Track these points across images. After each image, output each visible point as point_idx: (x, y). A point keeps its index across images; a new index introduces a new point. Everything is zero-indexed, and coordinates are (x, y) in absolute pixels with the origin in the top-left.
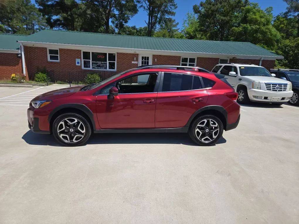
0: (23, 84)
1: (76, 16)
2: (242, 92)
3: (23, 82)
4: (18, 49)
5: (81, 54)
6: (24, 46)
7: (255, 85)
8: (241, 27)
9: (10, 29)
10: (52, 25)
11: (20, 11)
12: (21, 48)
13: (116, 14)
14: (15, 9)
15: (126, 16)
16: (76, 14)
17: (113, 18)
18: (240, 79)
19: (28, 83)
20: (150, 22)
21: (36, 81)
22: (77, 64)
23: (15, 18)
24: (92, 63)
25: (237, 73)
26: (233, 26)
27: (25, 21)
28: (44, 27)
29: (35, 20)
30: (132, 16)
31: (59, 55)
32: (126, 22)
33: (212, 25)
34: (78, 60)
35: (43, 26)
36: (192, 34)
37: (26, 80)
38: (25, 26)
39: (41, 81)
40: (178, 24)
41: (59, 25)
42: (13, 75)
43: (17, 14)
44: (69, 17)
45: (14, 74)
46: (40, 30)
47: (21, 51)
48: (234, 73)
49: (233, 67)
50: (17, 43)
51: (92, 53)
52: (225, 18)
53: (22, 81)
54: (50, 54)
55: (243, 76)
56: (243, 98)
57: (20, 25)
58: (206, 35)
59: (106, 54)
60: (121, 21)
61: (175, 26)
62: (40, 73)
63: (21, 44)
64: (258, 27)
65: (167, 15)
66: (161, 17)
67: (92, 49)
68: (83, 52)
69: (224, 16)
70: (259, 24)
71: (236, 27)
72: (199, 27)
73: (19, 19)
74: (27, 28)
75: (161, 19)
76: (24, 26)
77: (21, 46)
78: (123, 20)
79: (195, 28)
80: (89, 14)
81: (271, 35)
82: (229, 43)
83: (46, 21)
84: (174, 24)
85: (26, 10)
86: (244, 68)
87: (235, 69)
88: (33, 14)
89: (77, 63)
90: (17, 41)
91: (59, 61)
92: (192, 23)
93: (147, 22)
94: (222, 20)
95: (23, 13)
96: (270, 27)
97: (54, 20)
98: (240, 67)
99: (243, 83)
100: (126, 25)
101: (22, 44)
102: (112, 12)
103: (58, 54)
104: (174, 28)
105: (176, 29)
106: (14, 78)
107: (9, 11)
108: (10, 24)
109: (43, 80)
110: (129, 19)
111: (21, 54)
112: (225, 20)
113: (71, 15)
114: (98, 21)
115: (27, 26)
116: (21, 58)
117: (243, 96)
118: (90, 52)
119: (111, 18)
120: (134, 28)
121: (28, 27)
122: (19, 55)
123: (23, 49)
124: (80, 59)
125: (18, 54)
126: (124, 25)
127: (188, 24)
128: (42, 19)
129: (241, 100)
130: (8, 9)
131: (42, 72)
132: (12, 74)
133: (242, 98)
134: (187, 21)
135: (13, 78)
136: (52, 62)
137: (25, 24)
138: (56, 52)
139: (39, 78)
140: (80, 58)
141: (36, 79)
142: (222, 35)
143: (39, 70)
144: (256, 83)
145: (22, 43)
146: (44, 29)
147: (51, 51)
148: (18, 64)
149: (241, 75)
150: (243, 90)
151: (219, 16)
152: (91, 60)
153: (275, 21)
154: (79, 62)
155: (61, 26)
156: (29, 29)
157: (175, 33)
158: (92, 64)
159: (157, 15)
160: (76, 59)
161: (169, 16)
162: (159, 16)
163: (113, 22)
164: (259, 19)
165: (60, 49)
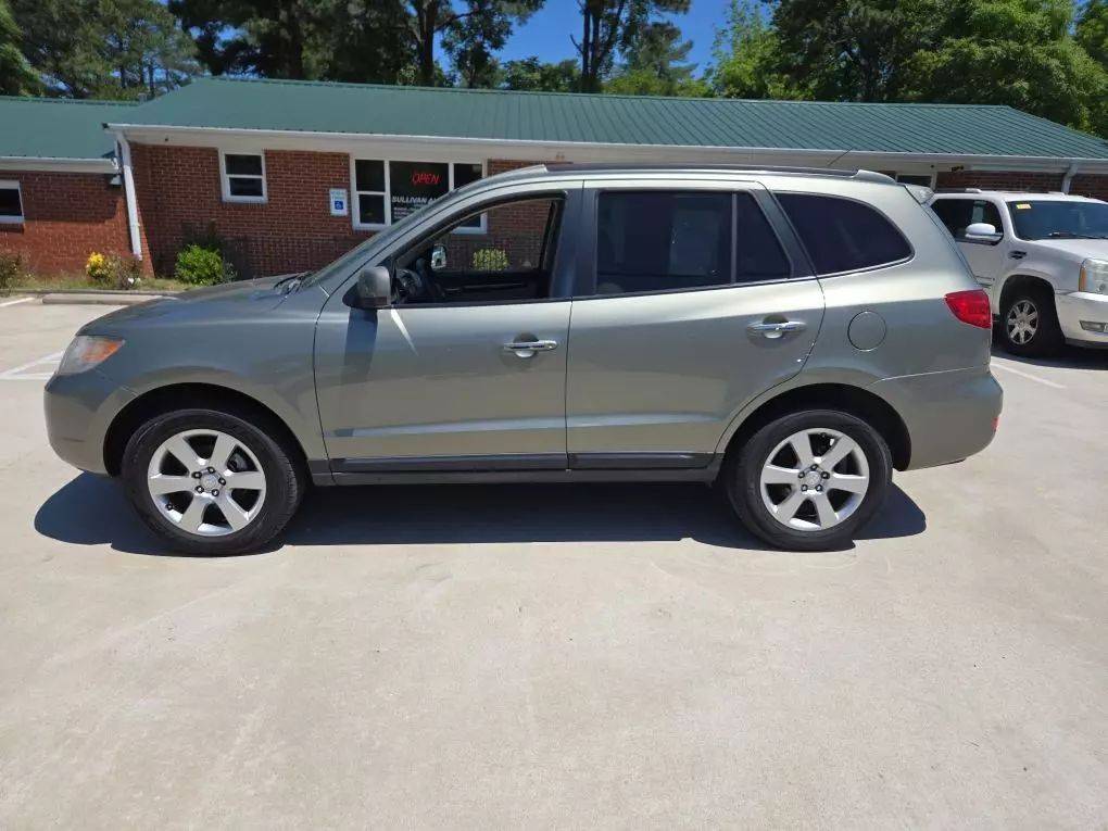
0: (137, 291)
1: (311, 27)
2: (1026, 309)
3: (133, 286)
4: (110, 155)
5: (348, 169)
6: (130, 144)
7: (1090, 277)
8: (949, 50)
9: (62, 85)
10: (219, 62)
11: (97, 14)
12: (120, 153)
13: (458, 13)
14: (78, 10)
15: (496, 20)
16: (310, 19)
17: (447, 30)
18: (1018, 255)
19: (153, 287)
20: (591, 40)
21: (182, 279)
22: (334, 212)
23: (80, 42)
24: (394, 205)
25: (1000, 228)
26: (916, 47)
27: (115, 53)
28: (184, 76)
29: (150, 48)
30: (523, 21)
31: (263, 178)
32: (497, 44)
33: (831, 45)
34: (336, 195)
35: (182, 69)
36: (748, 83)
37: (143, 279)
38: (116, 74)
39: (200, 278)
40: (690, 45)
41: (245, 63)
42: (96, 258)
43: (87, 26)
44: (284, 33)
45: (99, 255)
46: (171, 88)
47: (121, 166)
48: (990, 229)
49: (977, 205)
50: (107, 131)
51: (392, 164)
52: (885, 15)
53: (131, 280)
55: (1031, 239)
56: (1033, 331)
57: (99, 68)
58: (803, 87)
59: (446, 166)
60: (479, 39)
61: (680, 55)
62: (196, 249)
63: (120, 137)
64: (1014, 45)
65: (655, 10)
66: (631, 19)
67: (390, 148)
68: (358, 163)
69: (882, 8)
70: (1020, 37)
71: (927, 48)
72: (776, 54)
73: (95, 46)
74: (123, 80)
75: (632, 28)
76: (111, 74)
77: (119, 145)
78: (487, 36)
79: (762, 59)
80: (356, 17)
81: (1071, 78)
82: (926, 110)
83: (194, 50)
84: (676, 45)
85: (118, 13)
86: (1028, 206)
87: (991, 213)
88: (144, 27)
89: (333, 206)
90: (105, 126)
91: (263, 199)
92: (748, 41)
93: (580, 40)
94: (873, 22)
95: (110, 23)
96: (1066, 44)
97: (225, 44)
98: (1011, 205)
99: (1028, 270)
100: (495, 54)
101: (125, 136)
102: (444, 7)
103: (260, 174)
104: (673, 65)
105: (683, 65)
106: (98, 271)
107: (56, 17)
108: (65, 64)
109: (209, 277)
110: (509, 32)
111: (122, 176)
112: (885, 21)
113: (292, 25)
114: (393, 44)
115: (123, 73)
116: (120, 189)
117: (1033, 324)
118: (382, 163)
119: (438, 29)
120: (531, 66)
121: (129, 75)
122: (116, 181)
123: (127, 156)
124: (344, 191)
125: (109, 177)
126: (488, 54)
127: (734, 46)
128: (180, 44)
129: (1023, 341)
130: (53, 8)
131: (203, 246)
132: (89, 253)
133: (1027, 334)
134: (730, 34)
135: (94, 268)
136: (238, 206)
137: (115, 67)
138: (251, 163)
139: (192, 269)
140: (347, 186)
141: (183, 272)
142: (871, 83)
143: (190, 238)
144: (1095, 267)
145: (125, 133)
146: (187, 82)
147: (235, 163)
148: (111, 215)
149: (1020, 234)
150: (1033, 299)
151: (863, 9)
152: (387, 194)
153: (1081, 23)
154: (341, 203)
155: (251, 68)
156: (133, 84)
157: (680, 82)
158: (393, 210)
159: (616, 10)
160: (332, 190)
161: (664, 14)
162: (624, 15)
163: (447, 46)
164: (1019, 15)
165: (267, 153)
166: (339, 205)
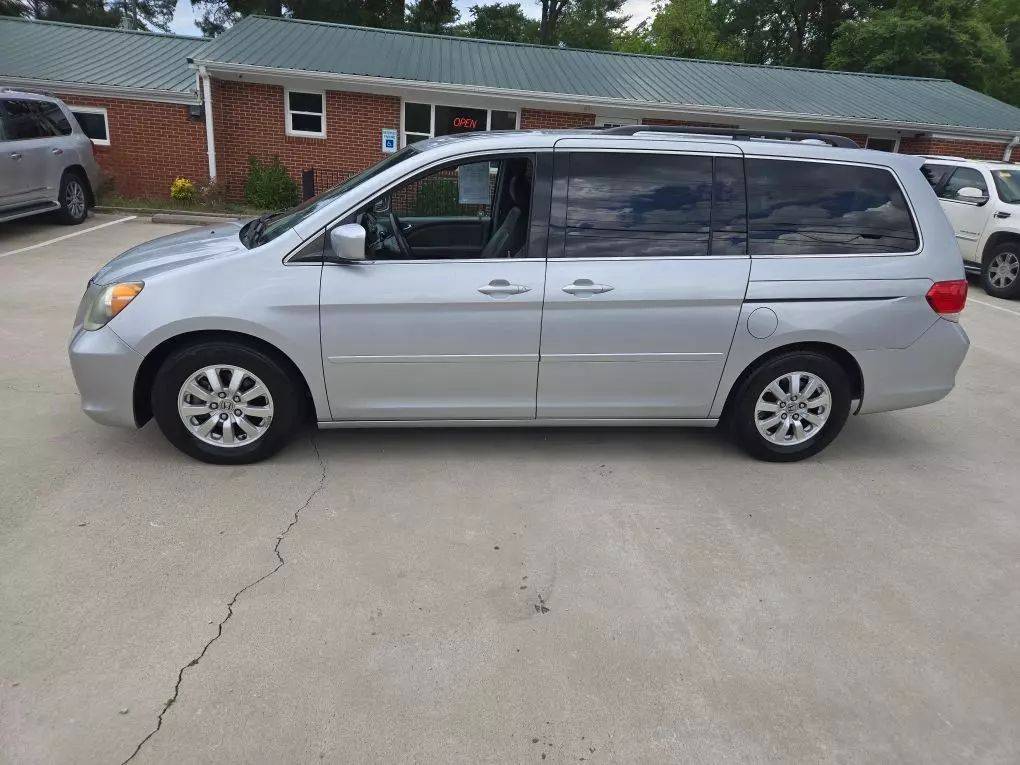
2: (1008, 260)
5: (399, 111)
6: (211, 79)
12: (202, 87)
18: (1003, 215)
21: (252, 204)
22: (385, 149)
25: (985, 192)
31: (323, 115)
34: (388, 134)
42: (180, 182)
45: (183, 180)
47: (202, 98)
48: (976, 192)
50: (190, 66)
51: (438, 108)
54: (292, 108)
55: (1014, 203)
59: (483, 112)
63: (202, 72)
77: (201, 79)
86: (1009, 175)
87: (975, 177)
89: (384, 144)
90: (190, 61)
91: (322, 135)
98: (994, 173)
99: (1011, 228)
101: (207, 70)
103: (321, 111)
106: (183, 194)
111: (202, 108)
116: (202, 120)
117: (1013, 272)
118: (428, 106)
122: (196, 112)
123: (208, 90)
124: (395, 131)
125: (190, 108)
129: (1003, 285)
133: (1008, 280)
135: (179, 191)
136: (299, 140)
138: (313, 102)
139: (261, 197)
140: (397, 127)
141: (253, 197)
145: (206, 67)
147: (299, 101)
148: (191, 143)
149: (1002, 198)
150: (1015, 251)
152: (432, 135)
154: (392, 142)
160: (384, 130)
165: (328, 92)
166: (390, 143)
